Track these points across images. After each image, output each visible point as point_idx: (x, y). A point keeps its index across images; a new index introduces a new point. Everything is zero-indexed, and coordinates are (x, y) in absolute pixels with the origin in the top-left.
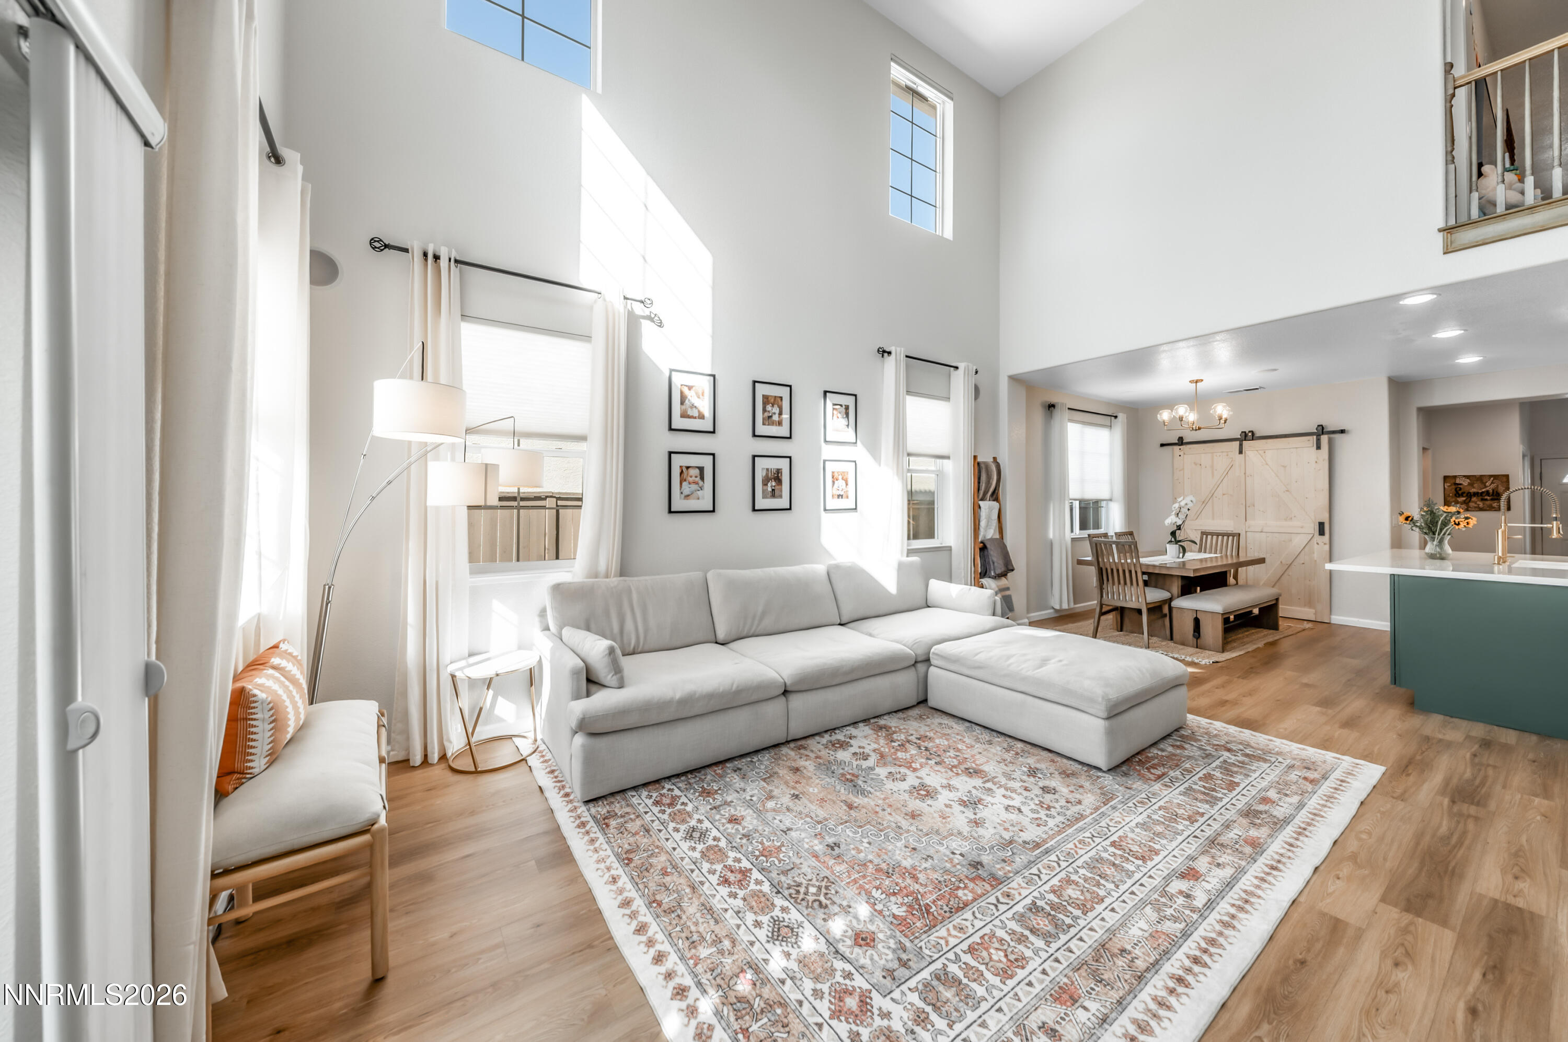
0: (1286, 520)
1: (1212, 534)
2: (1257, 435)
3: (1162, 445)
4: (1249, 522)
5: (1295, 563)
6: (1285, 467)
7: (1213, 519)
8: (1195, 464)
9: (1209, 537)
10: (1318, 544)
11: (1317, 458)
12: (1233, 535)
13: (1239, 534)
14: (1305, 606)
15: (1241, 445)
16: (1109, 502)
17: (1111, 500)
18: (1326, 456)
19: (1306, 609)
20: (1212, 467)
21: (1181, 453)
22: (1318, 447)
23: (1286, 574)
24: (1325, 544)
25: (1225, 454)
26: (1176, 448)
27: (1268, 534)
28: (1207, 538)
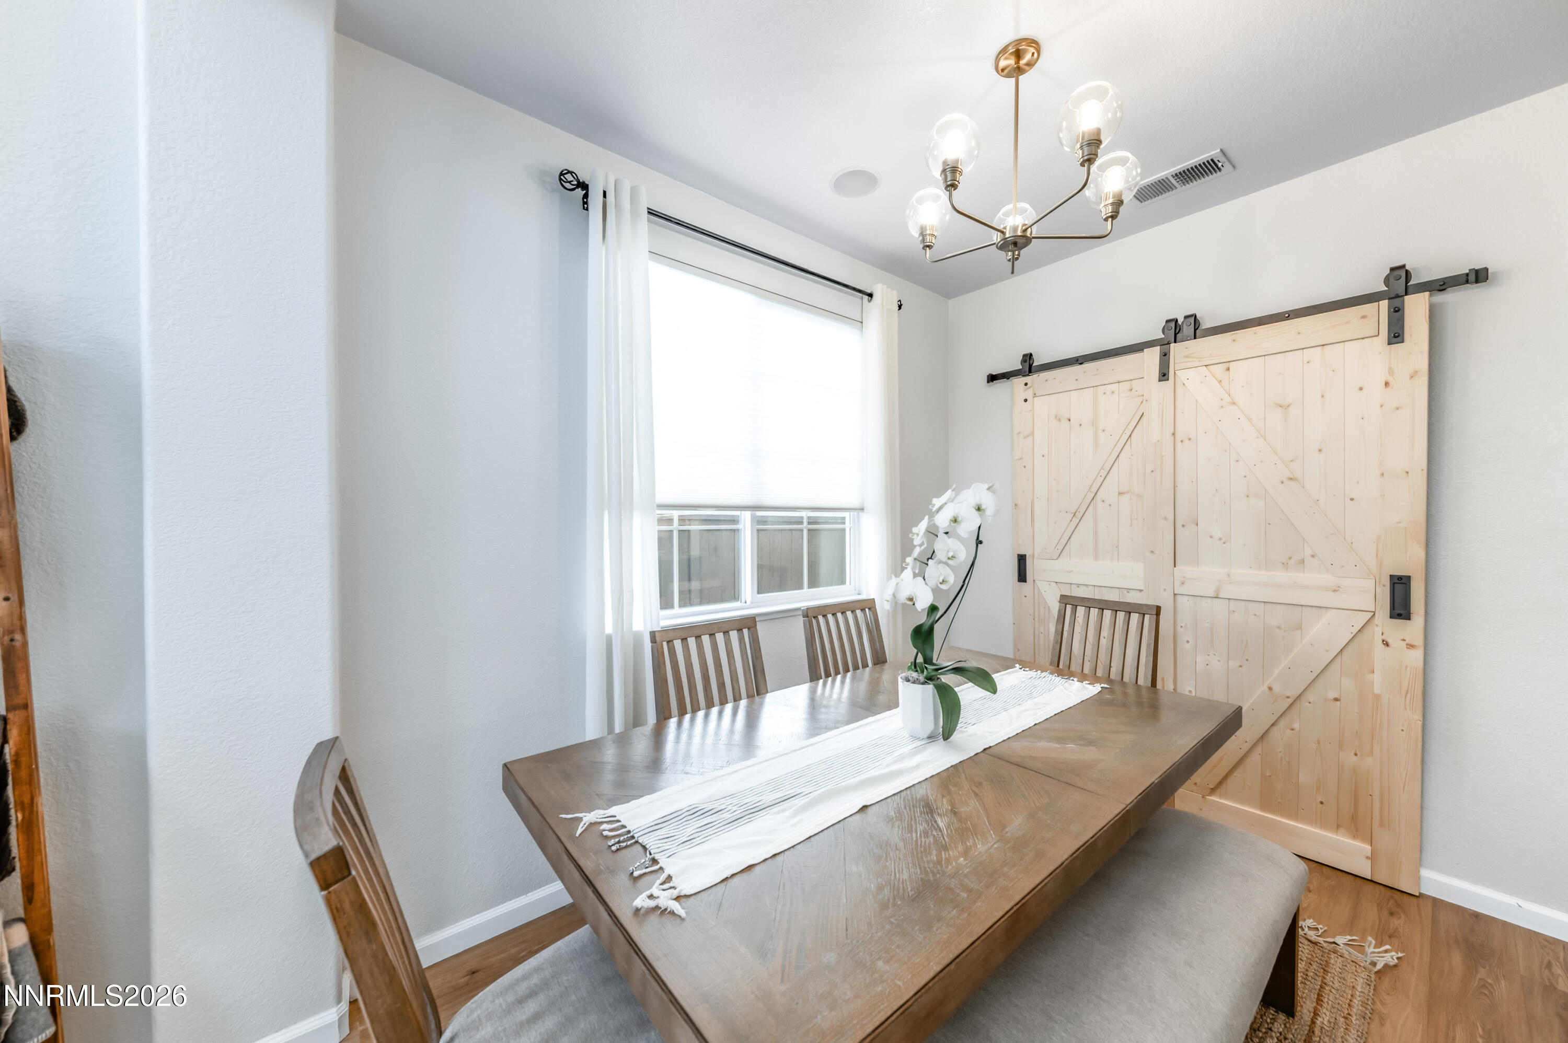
0: (1285, 565)
1: (1089, 603)
2: (1206, 324)
3: (992, 378)
4: (1183, 569)
5: (1311, 696)
6: (1284, 407)
7: (1096, 556)
8: (1058, 418)
9: (1081, 611)
10: (1386, 644)
11: (1391, 371)
12: (1142, 610)
13: (1158, 609)
14: (1338, 827)
15: (1165, 355)
16: (861, 513)
17: (862, 509)
18: (1422, 363)
19: (1342, 839)
20: (1094, 423)
21: (1029, 394)
22: (1396, 336)
23: (1282, 723)
24: (1411, 646)
25: (1126, 386)
26: (1019, 381)
27: (1233, 605)
28: (1074, 612)
